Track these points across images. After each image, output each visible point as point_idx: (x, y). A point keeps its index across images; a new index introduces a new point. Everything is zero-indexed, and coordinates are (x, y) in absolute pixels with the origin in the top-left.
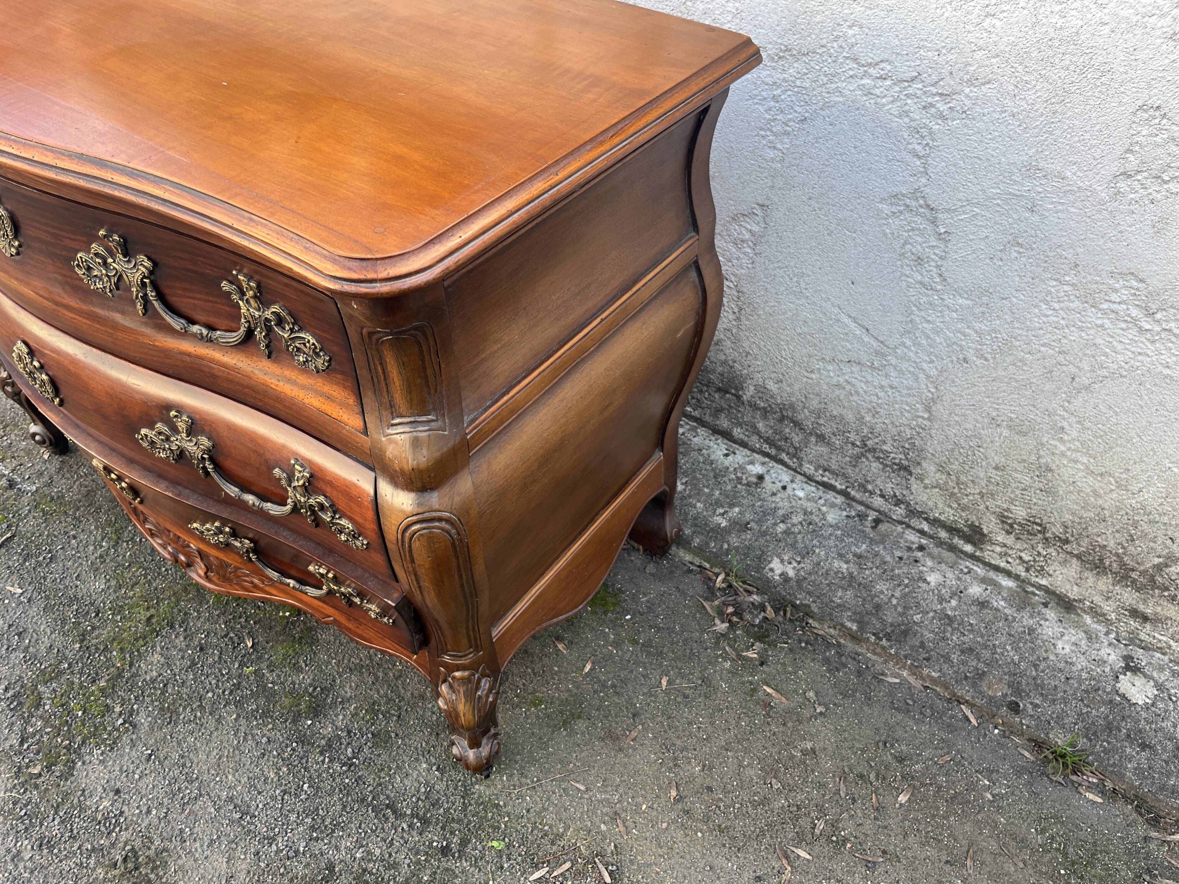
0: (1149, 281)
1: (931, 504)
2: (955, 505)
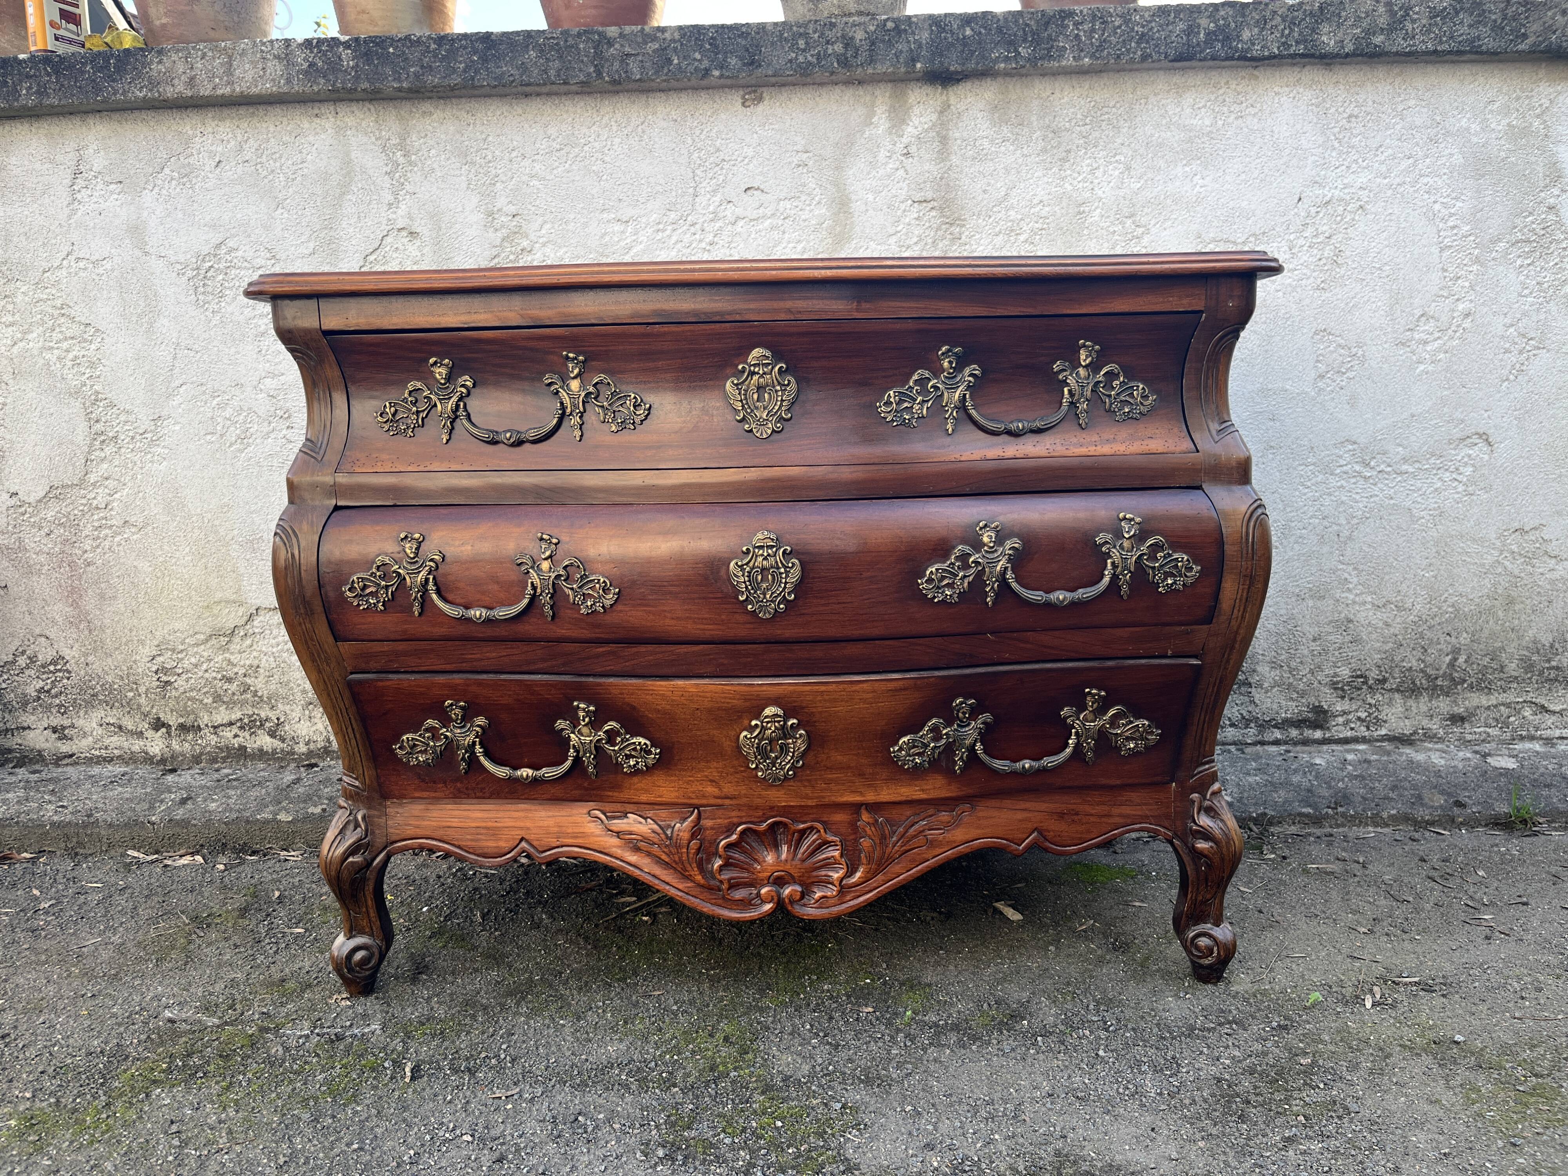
0: (1358, 441)
1: (1275, 706)
2: (1295, 695)
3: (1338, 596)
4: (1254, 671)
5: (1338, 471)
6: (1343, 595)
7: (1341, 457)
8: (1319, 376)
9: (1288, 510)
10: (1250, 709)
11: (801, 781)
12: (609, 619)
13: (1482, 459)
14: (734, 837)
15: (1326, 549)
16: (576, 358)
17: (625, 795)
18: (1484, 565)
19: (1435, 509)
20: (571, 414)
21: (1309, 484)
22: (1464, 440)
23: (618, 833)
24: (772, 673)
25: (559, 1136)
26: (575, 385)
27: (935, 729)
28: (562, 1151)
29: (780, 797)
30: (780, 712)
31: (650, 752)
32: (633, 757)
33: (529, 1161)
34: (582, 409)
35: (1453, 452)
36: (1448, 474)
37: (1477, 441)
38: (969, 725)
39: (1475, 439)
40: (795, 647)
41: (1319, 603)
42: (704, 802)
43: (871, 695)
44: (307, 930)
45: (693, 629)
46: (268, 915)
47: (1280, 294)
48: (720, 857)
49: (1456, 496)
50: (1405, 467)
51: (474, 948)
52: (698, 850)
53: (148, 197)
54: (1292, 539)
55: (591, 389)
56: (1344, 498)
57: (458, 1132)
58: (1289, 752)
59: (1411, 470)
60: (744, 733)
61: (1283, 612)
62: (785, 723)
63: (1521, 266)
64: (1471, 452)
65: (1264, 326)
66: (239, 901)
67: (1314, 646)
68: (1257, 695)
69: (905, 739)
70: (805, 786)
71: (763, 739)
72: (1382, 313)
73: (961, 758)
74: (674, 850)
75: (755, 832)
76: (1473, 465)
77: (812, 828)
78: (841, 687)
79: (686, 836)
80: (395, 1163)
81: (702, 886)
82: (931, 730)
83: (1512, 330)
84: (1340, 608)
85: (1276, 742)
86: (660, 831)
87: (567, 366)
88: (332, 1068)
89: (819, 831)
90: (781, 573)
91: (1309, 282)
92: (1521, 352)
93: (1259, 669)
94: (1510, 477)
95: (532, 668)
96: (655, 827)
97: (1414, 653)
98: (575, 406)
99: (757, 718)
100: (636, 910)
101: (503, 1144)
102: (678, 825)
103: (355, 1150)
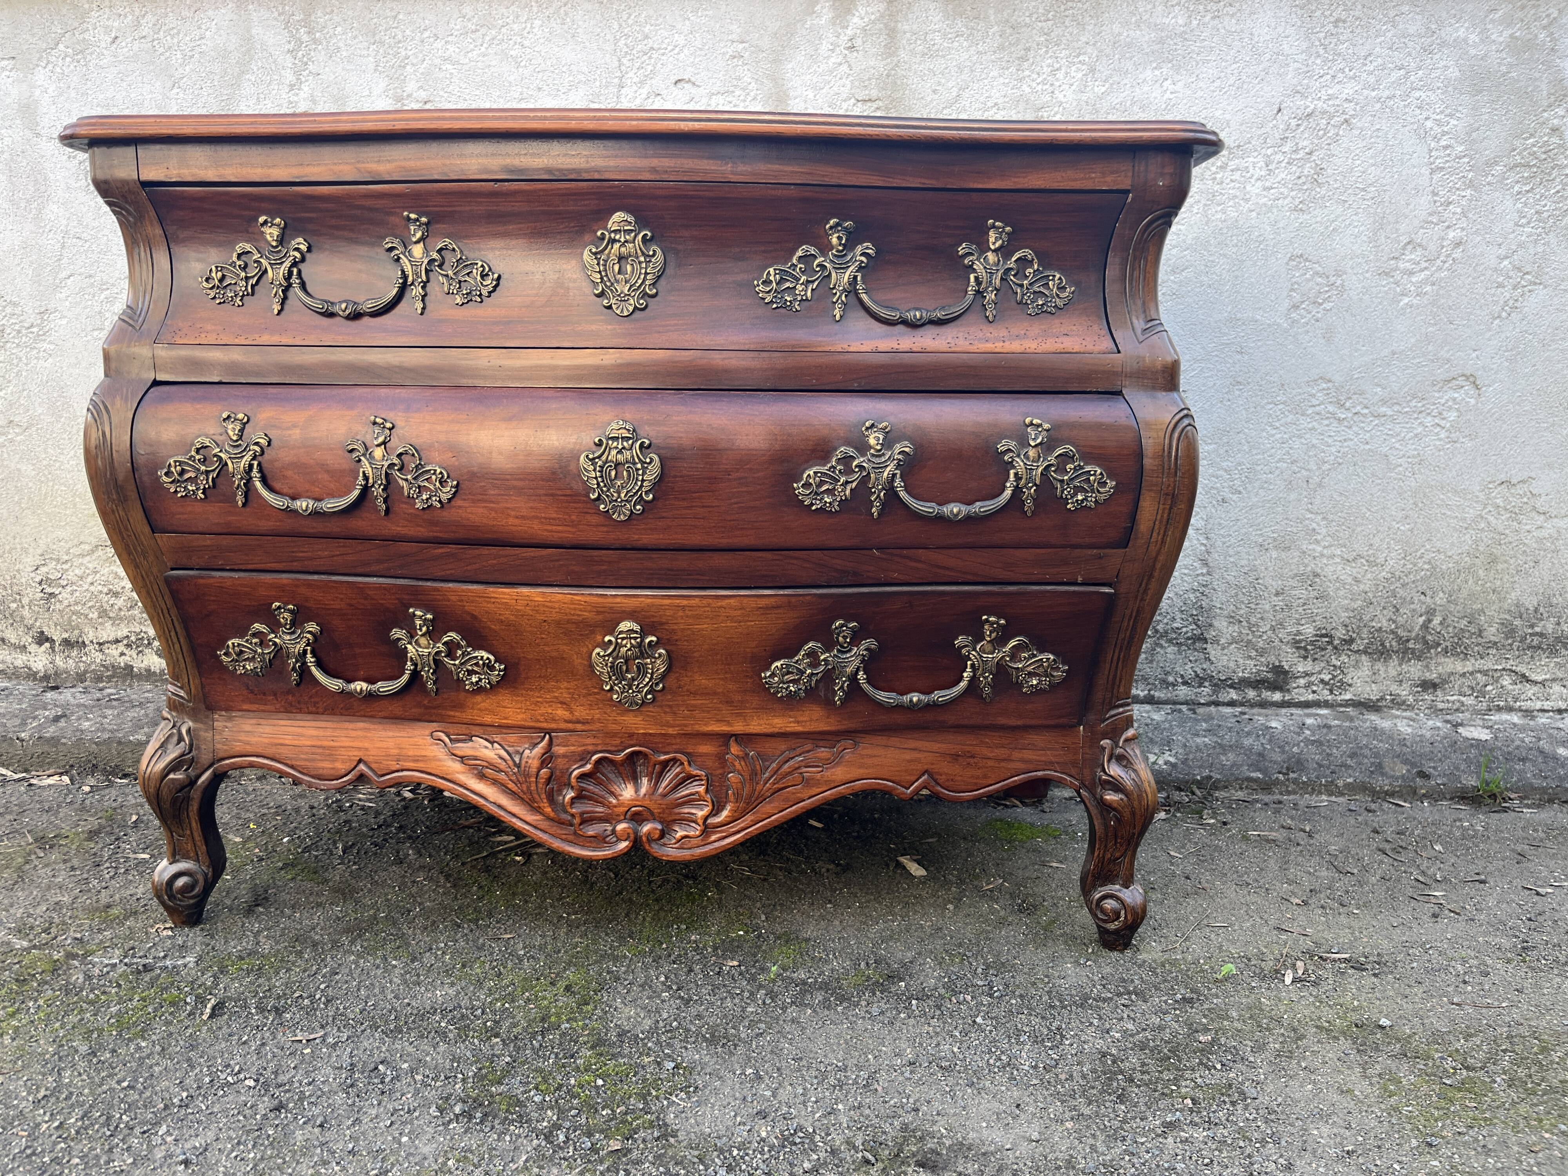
0: (1333, 379)
1: (1232, 665)
2: (1253, 654)
3: (1304, 547)
4: (1211, 625)
5: (1310, 412)
6: (1310, 547)
7: (1313, 396)
8: (1294, 306)
9: (1254, 452)
10: (1205, 666)
11: (661, 706)
12: (447, 515)
13: (1467, 403)
14: (589, 767)
15: (1293, 496)
16: (417, 220)
17: (467, 715)
18: (1465, 519)
19: (1414, 457)
20: (412, 284)
21: (1277, 424)
22: (1449, 381)
23: (462, 757)
24: (630, 584)
25: (352, 1086)
26: (418, 250)
27: (812, 654)
28: (350, 1102)
29: (636, 723)
30: (637, 628)
31: (492, 668)
32: (476, 673)
33: (310, 1110)
34: (424, 278)
35: (1437, 395)
36: (1429, 419)
37: (1464, 383)
38: (850, 651)
39: (1461, 381)
40: (654, 555)
41: (1283, 555)
42: (553, 726)
43: (739, 613)
44: (152, 856)
45: (538, 529)
46: (117, 839)
47: (1254, 214)
48: (572, 788)
49: (1438, 443)
50: (1383, 409)
51: (326, 881)
52: (549, 780)
53: (41, 76)
54: (1257, 484)
55: (435, 255)
56: (1315, 441)
57: (242, 1076)
58: (1245, 714)
59: (1390, 413)
60: (598, 650)
61: (1243, 562)
62: (642, 641)
63: (1519, 193)
64: (1456, 395)
65: (1235, 250)
66: (93, 822)
67: (1278, 601)
68: (1213, 651)
69: (778, 664)
70: (665, 713)
71: (617, 657)
72: (1365, 238)
73: (842, 687)
74: (522, 779)
75: (611, 762)
76: (1458, 410)
77: (675, 760)
78: (705, 602)
79: (535, 764)
80: (162, 1106)
81: (552, 820)
82: (808, 655)
83: (1506, 262)
84: (1306, 561)
85: (1232, 704)
86: (507, 757)
87: (409, 230)
88: (130, 1000)
89: (682, 764)
90: (637, 470)
91: (1286, 202)
92: (1515, 288)
93: (1216, 623)
94: (1499, 423)
95: (367, 570)
96: (503, 753)
97: (1385, 612)
98: (417, 275)
99: (611, 634)
100: (511, 849)
101: (288, 1091)
102: (527, 752)
103: (125, 1089)
